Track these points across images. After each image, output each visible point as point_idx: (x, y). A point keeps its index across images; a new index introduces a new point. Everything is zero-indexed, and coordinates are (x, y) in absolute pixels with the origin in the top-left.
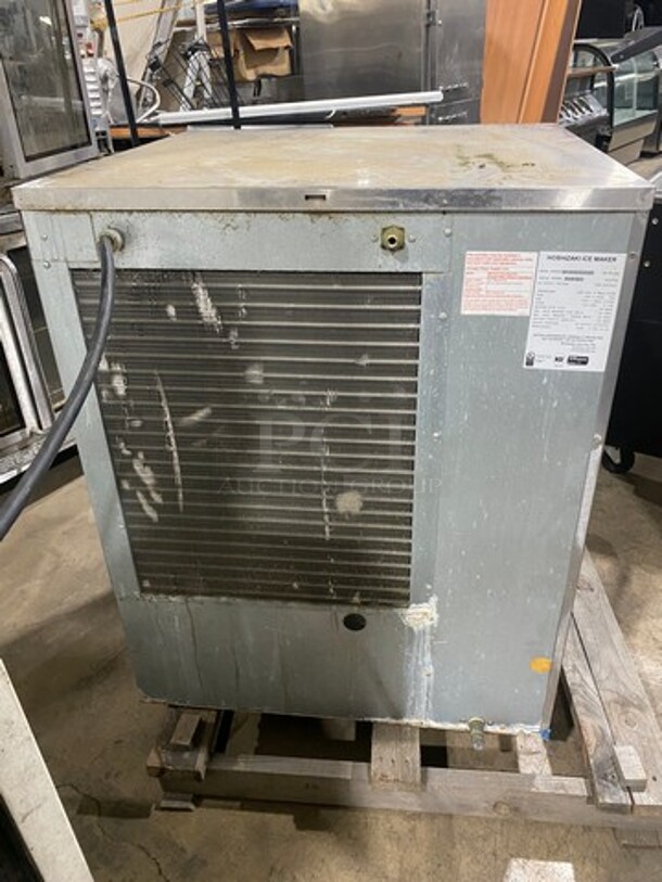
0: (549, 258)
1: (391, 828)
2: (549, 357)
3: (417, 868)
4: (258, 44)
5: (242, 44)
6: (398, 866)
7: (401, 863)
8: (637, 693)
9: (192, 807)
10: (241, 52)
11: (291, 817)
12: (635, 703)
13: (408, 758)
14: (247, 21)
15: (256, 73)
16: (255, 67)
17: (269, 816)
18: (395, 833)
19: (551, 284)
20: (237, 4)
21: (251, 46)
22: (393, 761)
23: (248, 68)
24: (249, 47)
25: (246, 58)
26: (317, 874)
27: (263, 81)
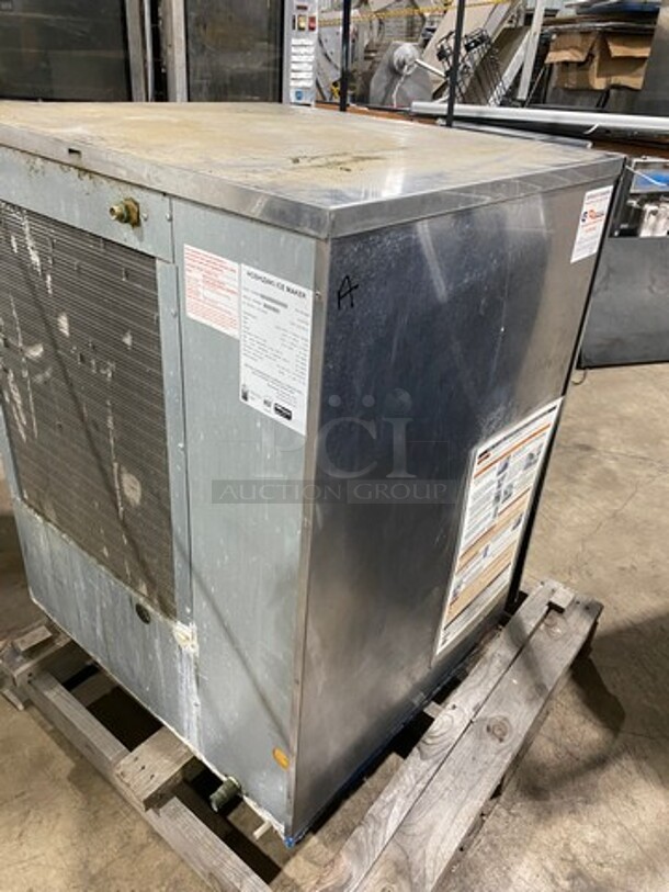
0: (249, 274)
1: (131, 831)
2: (259, 397)
3: (114, 879)
4: (617, 50)
5: (600, 48)
6: (104, 865)
7: (108, 864)
8: (428, 872)
9: (21, 707)
10: (597, 58)
11: (72, 765)
12: (415, 880)
13: (156, 775)
14: (611, 23)
15: (607, 83)
16: (608, 75)
17: (61, 753)
18: (129, 837)
19: (252, 306)
20: (610, 5)
21: (609, 51)
22: (143, 768)
23: (598, 76)
24: (606, 52)
25: (600, 64)
26: (45, 822)
27: (613, 92)
